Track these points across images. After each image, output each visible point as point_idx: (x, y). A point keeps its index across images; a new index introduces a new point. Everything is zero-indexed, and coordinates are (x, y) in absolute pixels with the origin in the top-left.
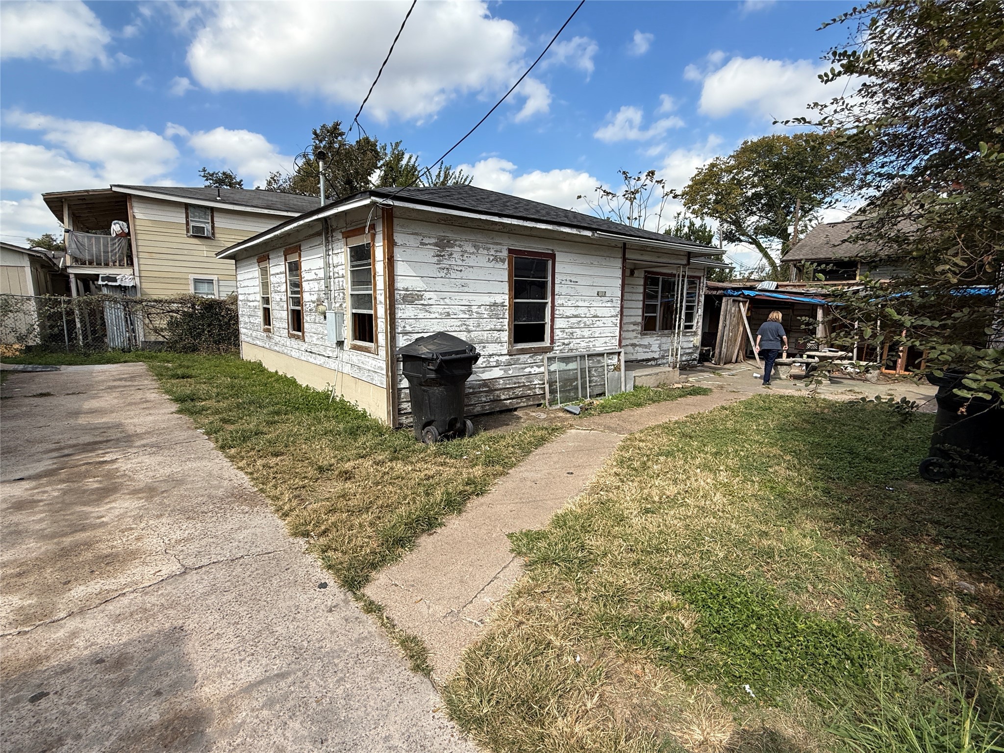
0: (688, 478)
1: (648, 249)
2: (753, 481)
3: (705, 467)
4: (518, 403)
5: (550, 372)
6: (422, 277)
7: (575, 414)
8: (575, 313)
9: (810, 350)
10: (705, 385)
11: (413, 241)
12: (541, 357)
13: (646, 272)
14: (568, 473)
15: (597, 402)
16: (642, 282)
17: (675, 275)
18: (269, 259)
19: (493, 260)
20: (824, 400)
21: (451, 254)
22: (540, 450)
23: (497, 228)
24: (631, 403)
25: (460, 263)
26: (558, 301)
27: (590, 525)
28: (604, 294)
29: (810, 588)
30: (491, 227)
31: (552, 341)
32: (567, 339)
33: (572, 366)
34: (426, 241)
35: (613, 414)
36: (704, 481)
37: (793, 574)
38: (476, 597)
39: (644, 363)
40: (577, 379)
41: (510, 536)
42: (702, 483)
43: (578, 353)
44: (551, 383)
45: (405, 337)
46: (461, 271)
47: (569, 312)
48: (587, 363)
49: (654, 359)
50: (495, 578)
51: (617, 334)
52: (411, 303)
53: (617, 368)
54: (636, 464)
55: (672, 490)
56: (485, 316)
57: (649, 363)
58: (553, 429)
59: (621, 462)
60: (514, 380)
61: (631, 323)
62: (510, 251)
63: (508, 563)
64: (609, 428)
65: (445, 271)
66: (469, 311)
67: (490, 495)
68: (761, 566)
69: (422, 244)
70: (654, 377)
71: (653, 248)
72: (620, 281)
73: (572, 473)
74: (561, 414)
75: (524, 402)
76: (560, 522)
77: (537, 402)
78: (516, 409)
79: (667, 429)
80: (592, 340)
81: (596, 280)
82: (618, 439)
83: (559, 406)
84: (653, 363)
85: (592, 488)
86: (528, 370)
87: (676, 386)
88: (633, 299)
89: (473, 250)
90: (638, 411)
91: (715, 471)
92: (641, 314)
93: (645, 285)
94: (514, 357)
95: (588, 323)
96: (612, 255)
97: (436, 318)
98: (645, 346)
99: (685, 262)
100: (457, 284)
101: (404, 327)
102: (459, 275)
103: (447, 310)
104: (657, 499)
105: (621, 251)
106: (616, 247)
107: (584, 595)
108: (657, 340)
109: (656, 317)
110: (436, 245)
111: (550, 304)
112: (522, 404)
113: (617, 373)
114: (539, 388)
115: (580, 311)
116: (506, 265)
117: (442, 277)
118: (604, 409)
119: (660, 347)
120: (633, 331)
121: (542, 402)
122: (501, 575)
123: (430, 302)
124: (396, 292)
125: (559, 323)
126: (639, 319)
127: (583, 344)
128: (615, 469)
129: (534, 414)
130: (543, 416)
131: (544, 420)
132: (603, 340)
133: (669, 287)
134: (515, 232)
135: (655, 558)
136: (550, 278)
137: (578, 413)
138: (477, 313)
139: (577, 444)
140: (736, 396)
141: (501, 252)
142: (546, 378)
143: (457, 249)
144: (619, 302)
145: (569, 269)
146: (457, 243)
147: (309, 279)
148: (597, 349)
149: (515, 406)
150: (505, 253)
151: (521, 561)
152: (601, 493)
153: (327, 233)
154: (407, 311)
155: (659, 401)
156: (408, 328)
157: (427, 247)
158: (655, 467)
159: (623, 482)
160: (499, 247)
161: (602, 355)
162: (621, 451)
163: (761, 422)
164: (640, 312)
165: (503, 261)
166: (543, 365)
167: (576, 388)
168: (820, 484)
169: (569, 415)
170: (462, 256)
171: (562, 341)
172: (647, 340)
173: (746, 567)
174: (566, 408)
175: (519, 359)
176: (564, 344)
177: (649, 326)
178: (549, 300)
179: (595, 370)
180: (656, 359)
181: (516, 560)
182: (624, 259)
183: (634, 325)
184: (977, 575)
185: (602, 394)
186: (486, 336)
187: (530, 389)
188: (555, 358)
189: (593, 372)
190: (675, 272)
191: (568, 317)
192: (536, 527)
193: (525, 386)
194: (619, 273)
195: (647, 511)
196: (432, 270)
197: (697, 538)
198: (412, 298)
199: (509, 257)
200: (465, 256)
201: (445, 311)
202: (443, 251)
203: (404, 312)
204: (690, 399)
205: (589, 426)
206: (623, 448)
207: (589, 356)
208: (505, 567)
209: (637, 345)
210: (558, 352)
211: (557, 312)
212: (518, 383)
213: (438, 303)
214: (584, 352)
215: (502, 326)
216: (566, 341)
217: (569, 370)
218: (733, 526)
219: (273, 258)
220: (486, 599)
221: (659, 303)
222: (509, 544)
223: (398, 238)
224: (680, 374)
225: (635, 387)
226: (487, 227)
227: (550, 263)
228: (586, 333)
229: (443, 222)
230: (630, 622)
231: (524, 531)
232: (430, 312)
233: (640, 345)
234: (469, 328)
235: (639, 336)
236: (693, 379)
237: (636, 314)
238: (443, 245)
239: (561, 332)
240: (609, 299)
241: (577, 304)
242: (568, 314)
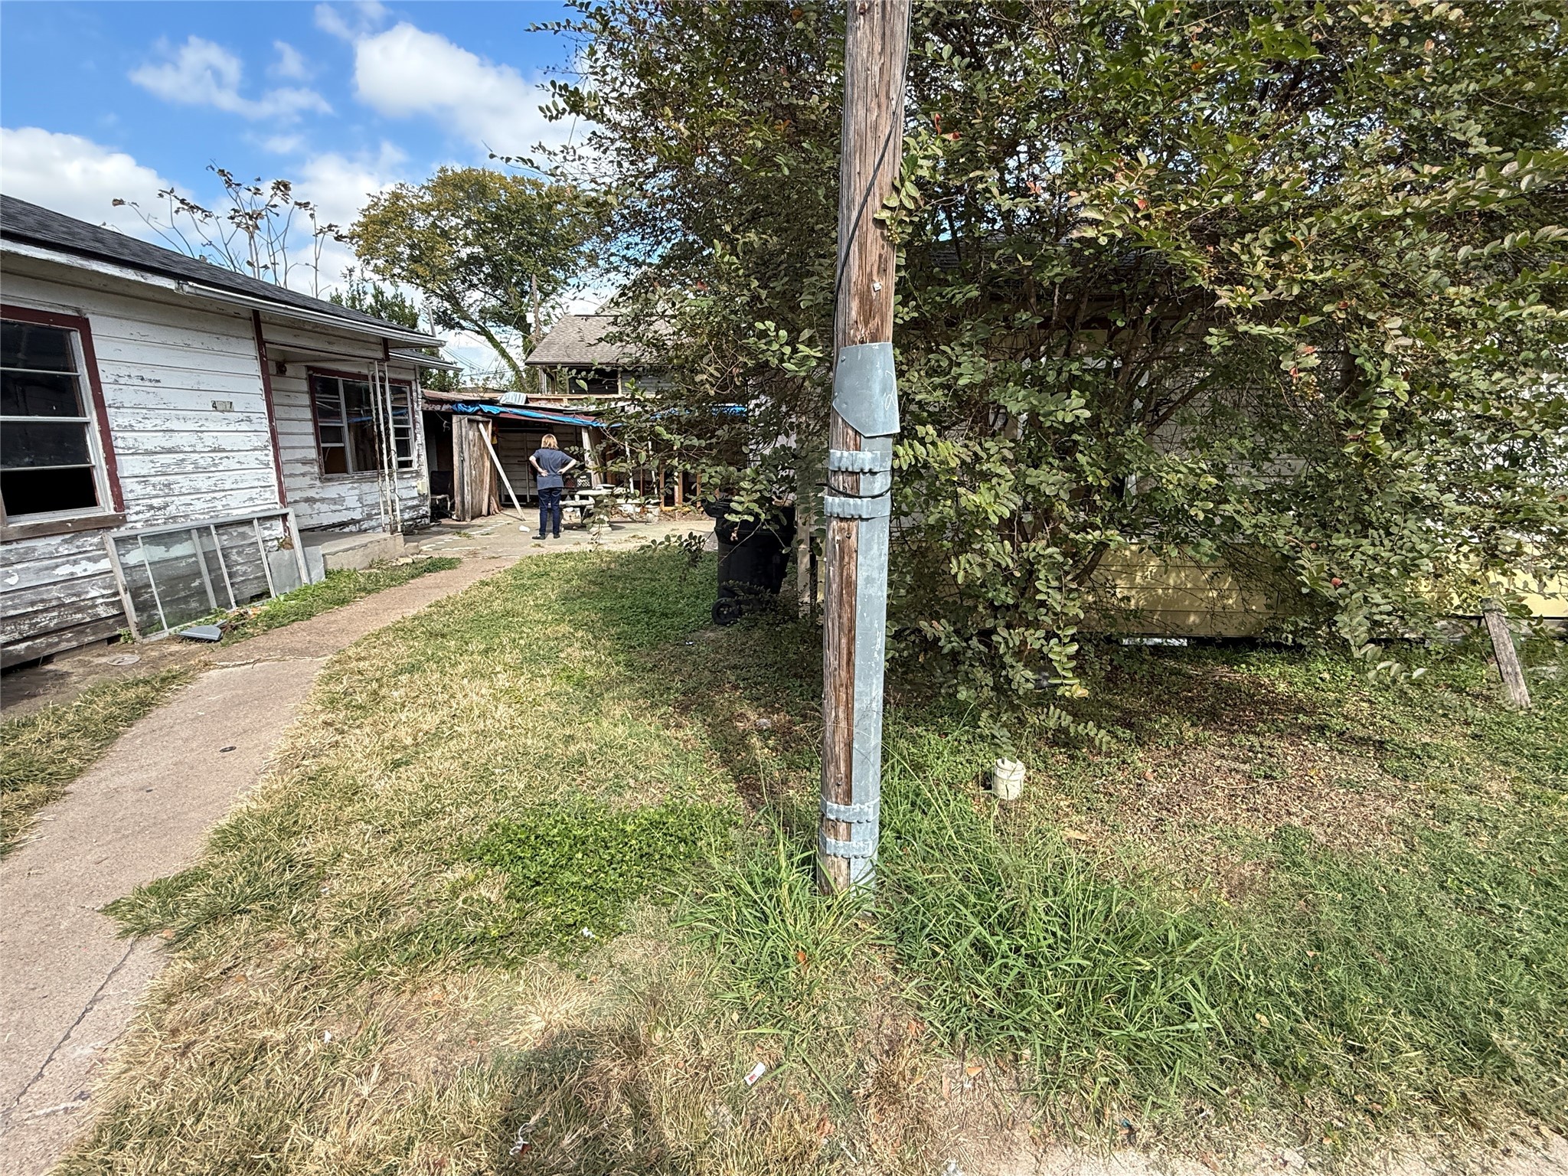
0: (452, 696)
2: (543, 676)
3: (474, 673)
4: (50, 645)
5: (126, 568)
7: (210, 641)
8: (168, 445)
9: (582, 488)
10: (448, 554)
12: (96, 540)
13: (309, 368)
14: (224, 751)
15: (254, 610)
16: (304, 386)
17: (366, 377)
20: (608, 552)
22: (140, 727)
24: (326, 601)
26: (115, 419)
27: (296, 822)
28: (229, 407)
29: (632, 782)
31: (119, 502)
32: (156, 496)
33: (180, 550)
35: (295, 625)
36: (477, 693)
37: (611, 775)
38: (50, 1059)
39: (337, 530)
40: (199, 574)
41: (111, 909)
42: (475, 698)
43: (189, 524)
44: (135, 591)
47: (152, 441)
48: (217, 541)
49: (353, 522)
50: (93, 1001)
51: (273, 480)
53: (285, 544)
54: (360, 699)
55: (430, 721)
57: (347, 530)
58: (163, 680)
59: (331, 703)
60: (29, 596)
61: (297, 461)
63: (118, 960)
64: (292, 651)
67: (27, 851)
68: (574, 780)
70: (360, 552)
71: (316, 325)
72: (260, 384)
73: (232, 749)
74: (175, 647)
75: (68, 640)
76: (229, 839)
77: (106, 635)
78: (48, 659)
79: (402, 631)
80: (218, 495)
81: (203, 377)
82: (316, 667)
83: (167, 632)
84: (352, 528)
85: (284, 761)
86: (64, 571)
87: (402, 561)
88: (293, 416)
90: (343, 613)
91: (490, 676)
92: (313, 443)
93: (312, 392)
94: (14, 546)
95: (201, 462)
96: (233, 333)
98: (334, 501)
99: (380, 355)
104: (409, 741)
105: (250, 325)
106: (236, 316)
107: (312, 936)
108: (353, 488)
109: (343, 449)
111: (95, 427)
112: (64, 646)
113: (286, 552)
114: (107, 604)
115: (176, 440)
118: (272, 621)
119: (360, 500)
120: (303, 475)
121: (120, 631)
122: (109, 990)
125: (130, 466)
126: (313, 454)
127: (199, 505)
128: (323, 717)
129: (104, 660)
130: (129, 659)
131: (135, 665)
132: (246, 494)
133: (359, 397)
135: (426, 829)
136: (83, 371)
137: (216, 637)
139: (228, 694)
140: (497, 563)
142: (121, 579)
144: (267, 422)
145: (130, 352)
148: (235, 512)
149: (46, 653)
151: (156, 941)
152: (305, 762)
155: (377, 590)
158: (396, 694)
159: (342, 732)
161: (248, 522)
162: (327, 684)
163: (538, 594)
164: (311, 441)
166: (106, 556)
167: (201, 591)
168: (621, 658)
169: (195, 646)
171: (149, 502)
172: (333, 490)
173: (556, 788)
174: (185, 633)
175: (34, 550)
176: (151, 507)
177: (332, 464)
178: (92, 417)
179: (239, 553)
180: (359, 521)
181: (140, 946)
182: (261, 343)
183: (304, 464)
185: (265, 594)
187: (80, 610)
188: (135, 537)
189: (234, 557)
190: (365, 371)
191: (148, 453)
192: (171, 868)
193: (63, 605)
194: (255, 368)
195: (397, 764)
197: (484, 775)
204: (430, 579)
205: (248, 657)
206: (330, 679)
207: (218, 527)
208: (114, 971)
209: (317, 500)
210: (139, 525)
211: (119, 443)
212: (42, 601)
214: (205, 520)
216: (156, 502)
217: (177, 558)
218: (529, 742)
220: (82, 1051)
221: (345, 425)
222: (112, 925)
224: (406, 541)
225: (328, 573)
227: (76, 338)
228: (202, 482)
230: (406, 936)
231: (144, 886)
233: (323, 500)
235: (318, 483)
236: (430, 547)
237: (303, 441)
239: (139, 483)
240: (241, 416)
241: (168, 425)
242: (150, 447)
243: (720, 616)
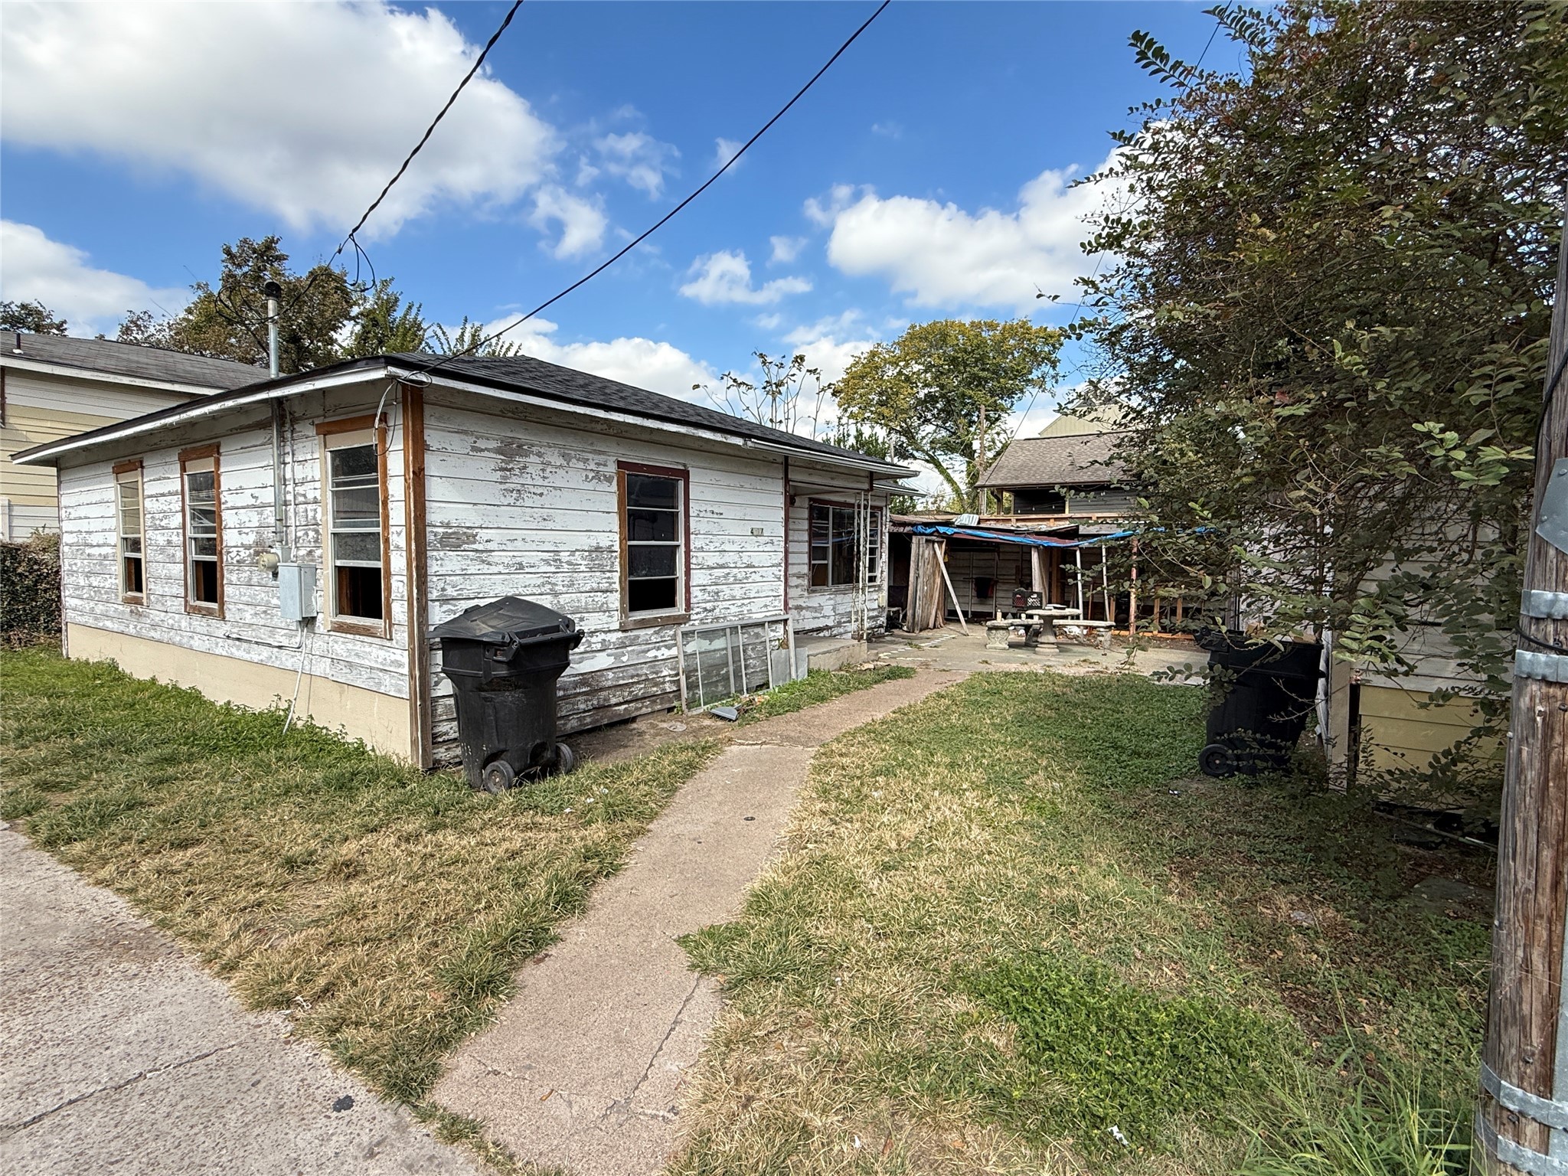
0: (927, 807)
1: (819, 467)
2: (1010, 801)
3: (943, 787)
4: (637, 709)
5: (686, 655)
6: (475, 504)
7: (730, 720)
8: (721, 562)
9: (1032, 607)
10: (905, 662)
11: (458, 444)
12: (672, 633)
13: (811, 499)
14: (747, 819)
15: (760, 698)
16: (806, 514)
17: (852, 506)
18: (142, 467)
19: (593, 477)
20: (1059, 675)
21: (525, 467)
22: (688, 787)
23: (599, 427)
24: (810, 697)
25: (540, 482)
26: (696, 542)
27: (811, 904)
28: (761, 533)
29: (1138, 953)
30: (590, 426)
31: (688, 607)
32: (709, 601)
33: (719, 643)
34: (481, 444)
35: (788, 714)
36: (946, 808)
37: (1110, 936)
38: (651, 1065)
39: (815, 634)
40: (726, 665)
41: (683, 941)
42: (948, 812)
43: (726, 624)
44: (689, 673)
45: (445, 607)
46: (541, 495)
47: (712, 559)
48: (742, 639)
49: (827, 628)
50: (675, 1022)
51: (782, 592)
52: (456, 547)
53: (783, 644)
54: (846, 793)
55: (910, 830)
56: (583, 568)
57: (821, 635)
58: (703, 748)
59: (824, 792)
60: (631, 671)
61: (797, 575)
62: (621, 465)
63: (690, 990)
64: (788, 738)
65: (515, 495)
66: (555, 561)
67: (629, 873)
68: (1065, 929)
69: (474, 449)
70: (834, 655)
71: (824, 465)
72: (782, 514)
73: (753, 819)
74: (707, 722)
75: (647, 707)
76: (760, 903)
77: (667, 706)
78: (633, 720)
79: (874, 732)
80: (746, 602)
81: (748, 510)
82: (807, 755)
83: (703, 708)
84: (826, 633)
85: (792, 840)
86: (651, 654)
87: (867, 666)
89: (560, 461)
90: (823, 709)
91: (960, 793)
92: (807, 561)
93: (810, 519)
94: (629, 634)
95: (739, 576)
96: (770, 475)
97: (500, 573)
98: (815, 610)
99: (866, 486)
100: (535, 516)
101: (443, 589)
102: (538, 501)
103: (519, 560)
104: (893, 845)
105: (781, 468)
106: (774, 462)
107: (834, 1026)
108: (830, 599)
109: (827, 565)
110: (498, 451)
111: (683, 549)
112: (644, 711)
113: (784, 651)
114: (671, 682)
115: (729, 558)
116: (614, 487)
117: (509, 505)
118: (774, 710)
119: (834, 609)
120: (797, 586)
121: (676, 703)
122: (684, 1016)
123: (489, 546)
124: (428, 529)
125: (698, 577)
126: (805, 569)
127: (734, 610)
128: (819, 806)
129: (665, 725)
130: (680, 727)
131: (684, 733)
132: (761, 602)
133: (844, 520)
134: (626, 435)
135: (921, 943)
136: (681, 508)
137: (734, 718)
138: (569, 563)
139: (746, 769)
140: (948, 676)
141: (605, 465)
142: (682, 664)
143: (533, 459)
144: (783, 544)
145: (709, 493)
146: (534, 449)
147: (240, 505)
148: (754, 616)
149: (633, 715)
150: (612, 468)
151: (713, 982)
152: (810, 846)
153: (281, 425)
154: (446, 562)
155: (848, 692)
156: (451, 592)
157: (482, 454)
158: (876, 794)
159: (836, 824)
160: (601, 458)
161: (761, 625)
162: (819, 774)
163: (995, 712)
164: (805, 558)
165: (609, 480)
166: (675, 645)
167: (726, 678)
168: (1096, 797)
169: (720, 723)
170: (543, 470)
171: (704, 605)
172: (816, 600)
173: (1049, 934)
174: (713, 711)
175: (638, 637)
176: (705, 609)
177: (818, 579)
178: (681, 541)
179: (752, 649)
180: (831, 628)
181: (703, 983)
182: (787, 481)
183: (798, 577)
184: (1309, 901)
185: (766, 685)
186: (584, 601)
187: (656, 685)
188: (693, 632)
189: (749, 652)
190: (851, 501)
191: (709, 568)
192: (721, 919)
193: (647, 680)
194: (780, 501)
195: (887, 867)
196: (494, 494)
197: (969, 898)
198: (457, 539)
199: (618, 473)
200: (548, 470)
201: (514, 561)
202: (511, 461)
203: (443, 564)
204: (890, 685)
205: (758, 738)
206: (817, 770)
207: (742, 627)
208: (687, 1000)
209: (805, 608)
210: (696, 623)
211: (693, 561)
212: (638, 675)
213: (504, 547)
214: (735, 621)
215: (611, 584)
216: (709, 606)
217: (714, 651)
218: (1010, 874)
219: (151, 466)
220: (671, 1066)
221: (830, 545)
222: (683, 957)
223: (432, 438)
224: (869, 649)
225: (810, 672)
226: (582, 425)
227: (681, 484)
228: (737, 591)
229: (510, 414)
230: (922, 1061)
231: (706, 929)
232: (489, 564)
233: (807, 608)
234: (557, 588)
235: (806, 594)
236: (895, 653)
237: (801, 563)
238: (509, 452)
239: (701, 590)
240: (767, 539)
241: (723, 547)
242: (711, 564)
243: (1210, 764)
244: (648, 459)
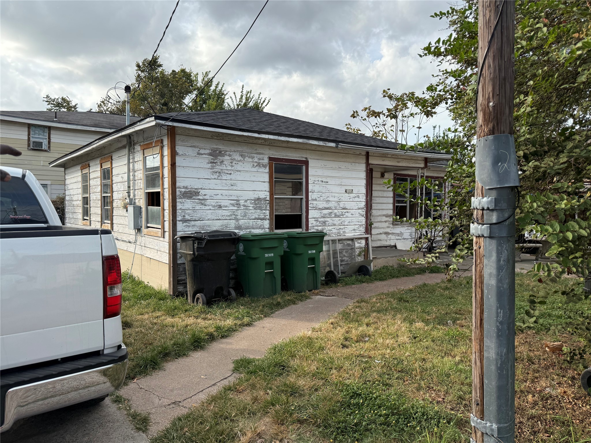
1: (389, 156)
6: (199, 179)
8: (327, 206)
11: (191, 152)
16: (391, 182)
18: (89, 166)
19: (257, 166)
21: (223, 162)
23: (260, 141)
25: (230, 168)
26: (311, 197)
28: (352, 191)
30: (255, 141)
31: (307, 228)
32: (320, 226)
34: (202, 151)
38: (195, 395)
41: (235, 361)
43: (329, 238)
45: (185, 224)
46: (230, 174)
47: (322, 205)
48: (338, 246)
50: (214, 385)
51: (364, 223)
52: (190, 198)
53: (365, 251)
56: (251, 208)
58: (301, 296)
61: (384, 215)
62: (270, 159)
63: (227, 376)
64: (347, 294)
65: (217, 174)
66: (237, 204)
67: (232, 338)
69: (199, 154)
72: (364, 182)
80: (342, 227)
81: (344, 180)
88: (385, 195)
89: (240, 158)
95: (338, 214)
96: (357, 161)
97: (210, 209)
98: (398, 235)
99: (422, 165)
100: (227, 183)
101: (184, 216)
102: (229, 177)
103: (219, 204)
105: (364, 157)
106: (360, 154)
108: (408, 229)
110: (210, 154)
111: (305, 199)
115: (330, 205)
116: (267, 170)
117: (215, 179)
120: (386, 222)
122: (219, 383)
123: (206, 197)
124: (177, 190)
125: (312, 214)
127: (334, 231)
132: (352, 228)
134: (274, 145)
136: (304, 179)
138: (244, 206)
141: (263, 159)
143: (227, 157)
144: (364, 197)
145: (320, 172)
146: (227, 153)
147: (118, 181)
148: (347, 235)
150: (266, 161)
153: (130, 146)
154: (185, 204)
156: (187, 217)
157: (202, 156)
160: (261, 156)
161: (352, 239)
165: (264, 166)
167: (330, 266)
170: (231, 163)
171: (317, 228)
172: (398, 230)
178: (304, 196)
179: (346, 252)
181: (234, 375)
182: (368, 164)
183: (386, 217)
186: (251, 223)
189: (344, 253)
191: (320, 209)
196: (207, 174)
198: (191, 194)
199: (269, 163)
200: (234, 163)
201: (217, 204)
202: (216, 159)
203: (184, 205)
205: (331, 294)
207: (339, 240)
208: (224, 379)
209: (390, 234)
211: (310, 205)
213: (212, 198)
214: (336, 237)
215: (265, 216)
216: (320, 228)
219: (93, 166)
222: (231, 367)
223: (179, 149)
226: (251, 141)
227: (304, 167)
228: (337, 221)
229: (215, 138)
232: (205, 205)
233: (393, 234)
234: (238, 217)
235: (391, 226)
237: (389, 209)
238: (215, 154)
239: (315, 221)
240: (355, 195)
241: (328, 199)
242: (320, 207)
244: (287, 156)
